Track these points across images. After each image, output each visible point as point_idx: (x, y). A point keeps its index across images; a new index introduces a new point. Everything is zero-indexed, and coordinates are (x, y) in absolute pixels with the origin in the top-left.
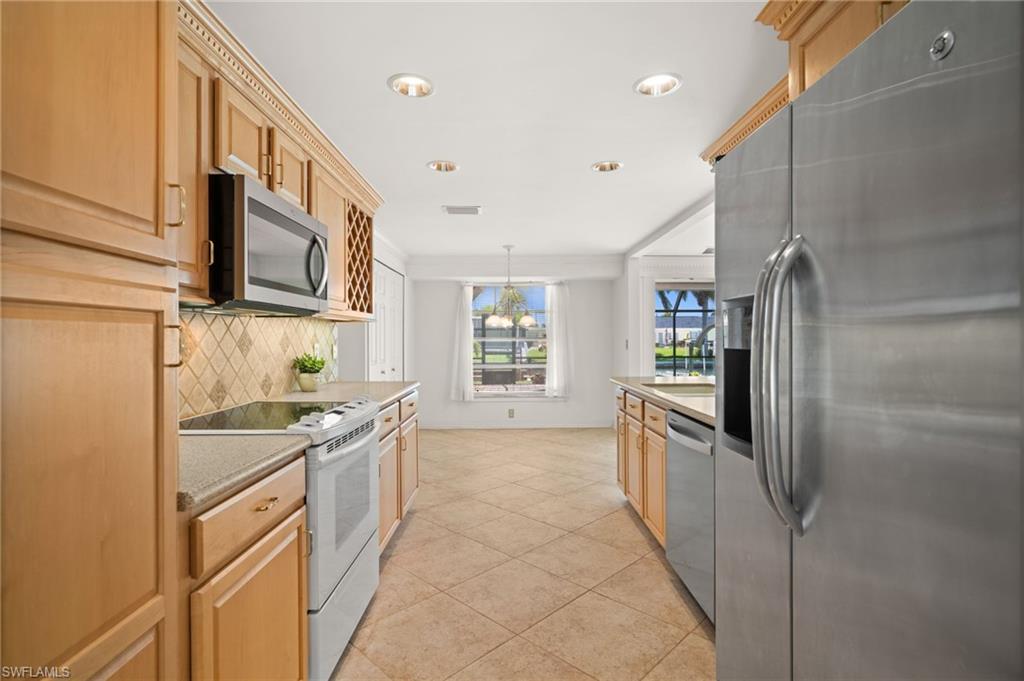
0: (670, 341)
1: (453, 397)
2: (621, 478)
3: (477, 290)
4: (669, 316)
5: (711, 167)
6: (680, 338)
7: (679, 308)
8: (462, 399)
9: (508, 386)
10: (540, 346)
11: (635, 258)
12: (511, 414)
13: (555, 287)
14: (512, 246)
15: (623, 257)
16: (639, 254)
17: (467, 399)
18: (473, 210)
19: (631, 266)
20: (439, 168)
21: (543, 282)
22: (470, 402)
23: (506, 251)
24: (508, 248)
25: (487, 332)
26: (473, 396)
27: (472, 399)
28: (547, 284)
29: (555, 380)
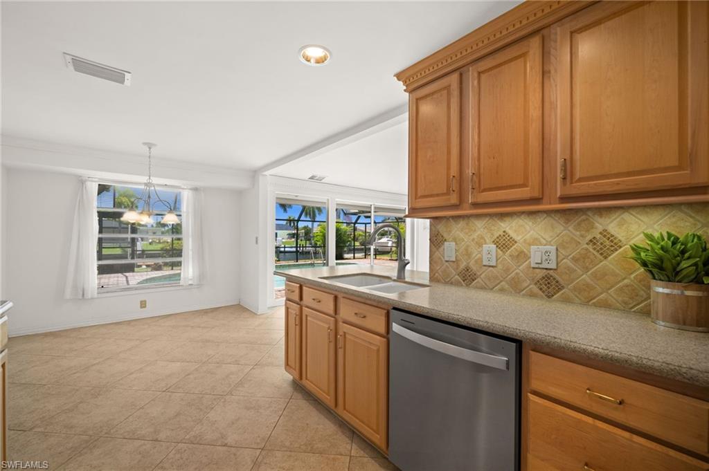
1: (68, 294)
2: (291, 363)
3: (102, 189)
5: (405, 88)
8: (81, 296)
9: (127, 274)
10: (150, 241)
11: (265, 175)
13: (191, 192)
14: (155, 145)
15: (255, 174)
17: (88, 295)
19: (262, 181)
21: (177, 186)
22: (92, 298)
24: (150, 146)
25: (104, 230)
26: (96, 291)
27: (96, 295)
28: (183, 189)
29: (191, 270)
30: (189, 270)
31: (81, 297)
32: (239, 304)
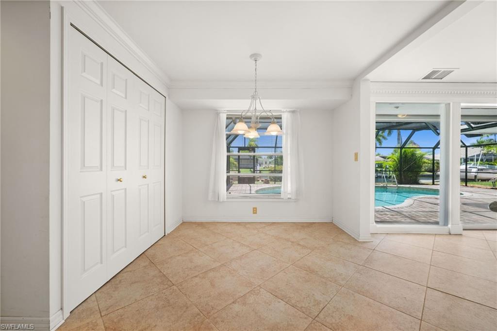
1: (210, 198)
9: (251, 185)
12: (255, 211)
17: (221, 200)
21: (280, 110)
22: (223, 202)
24: (256, 58)
26: (226, 197)
27: (225, 200)
28: (284, 112)
29: (289, 185)
30: (288, 186)
31: (217, 200)
32: (332, 223)
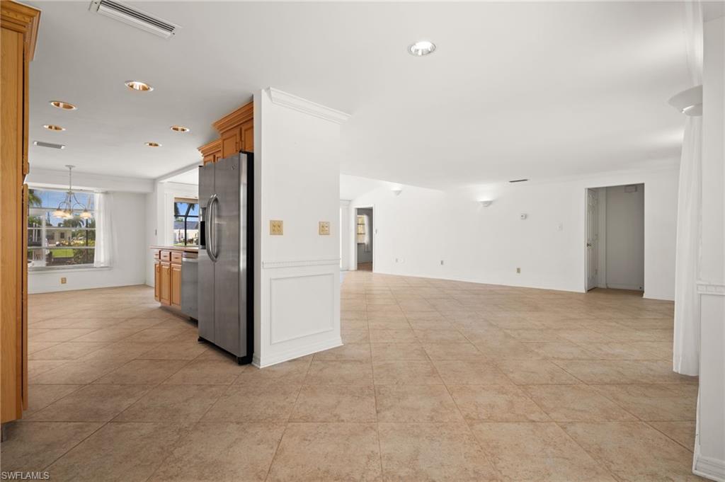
0: (182, 239)
2: (157, 294)
4: (182, 221)
6: (189, 237)
7: (189, 215)
11: (162, 183)
12: (64, 281)
13: (102, 196)
14: (72, 166)
15: (154, 182)
16: (166, 181)
18: (59, 147)
19: (159, 187)
20: (50, 127)
21: (93, 191)
23: (68, 169)
24: (70, 167)
30: (100, 256)
32: (144, 284)
